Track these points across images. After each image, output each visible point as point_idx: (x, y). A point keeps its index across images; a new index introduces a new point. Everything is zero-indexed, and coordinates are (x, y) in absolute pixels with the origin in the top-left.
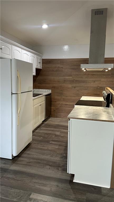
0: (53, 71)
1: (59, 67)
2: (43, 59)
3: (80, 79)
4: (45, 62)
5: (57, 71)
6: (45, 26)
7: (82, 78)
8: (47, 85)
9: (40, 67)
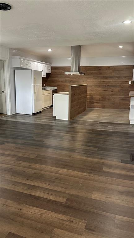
0: (58, 74)
1: (62, 72)
2: (51, 67)
3: (75, 80)
4: (53, 68)
5: (60, 74)
6: (50, 50)
7: (76, 79)
8: (55, 84)
9: (49, 72)
